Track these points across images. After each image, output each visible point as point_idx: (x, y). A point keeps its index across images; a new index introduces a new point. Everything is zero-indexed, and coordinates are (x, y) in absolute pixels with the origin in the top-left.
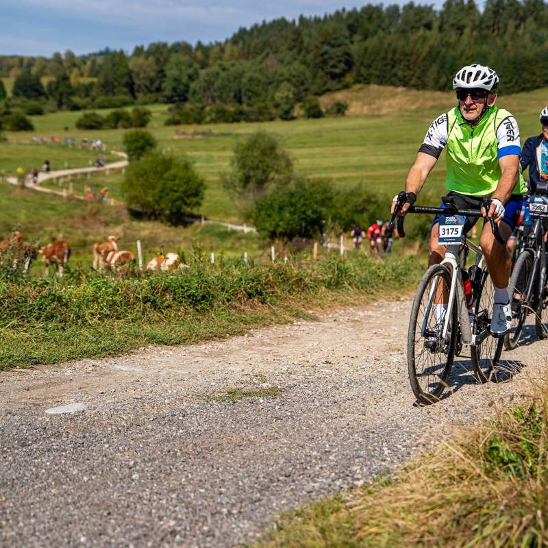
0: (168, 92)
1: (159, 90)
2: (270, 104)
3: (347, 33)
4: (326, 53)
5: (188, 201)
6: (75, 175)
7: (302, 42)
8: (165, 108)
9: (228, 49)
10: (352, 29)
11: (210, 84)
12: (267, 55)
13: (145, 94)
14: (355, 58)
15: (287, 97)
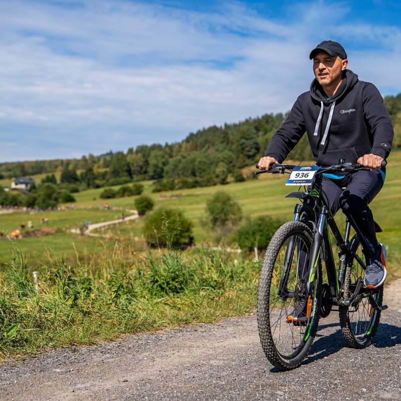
0: (151, 173)
1: (146, 172)
2: (213, 176)
3: (255, 131)
4: (243, 144)
5: (183, 235)
6: (109, 225)
7: (228, 139)
8: (151, 182)
9: (184, 145)
10: (257, 129)
11: (176, 166)
12: (209, 147)
13: (138, 175)
14: (261, 145)
15: (223, 171)
